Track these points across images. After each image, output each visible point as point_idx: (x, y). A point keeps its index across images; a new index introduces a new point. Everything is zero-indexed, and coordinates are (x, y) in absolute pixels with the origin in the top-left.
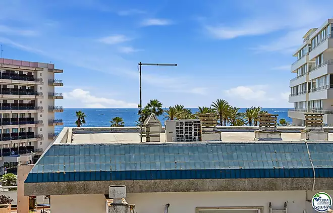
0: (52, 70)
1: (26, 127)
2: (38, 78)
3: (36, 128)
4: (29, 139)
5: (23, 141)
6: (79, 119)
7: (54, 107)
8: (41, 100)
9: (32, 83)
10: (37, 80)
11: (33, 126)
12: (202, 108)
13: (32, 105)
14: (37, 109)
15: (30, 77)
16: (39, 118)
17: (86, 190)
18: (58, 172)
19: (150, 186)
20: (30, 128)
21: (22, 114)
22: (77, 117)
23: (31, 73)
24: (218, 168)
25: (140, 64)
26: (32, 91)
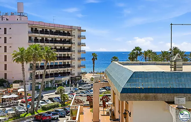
0: (80, 30)
1: (66, 61)
2: (73, 34)
3: (71, 62)
4: (68, 68)
5: (64, 69)
6: (94, 57)
7: (81, 50)
8: (74, 47)
9: (70, 37)
10: (72, 36)
11: (69, 61)
13: (69, 50)
14: (72, 51)
15: (68, 34)
16: (73, 57)
18: (139, 87)
20: (68, 62)
21: (64, 54)
22: (93, 56)
23: (69, 32)
25: (171, 24)
26: (69, 42)
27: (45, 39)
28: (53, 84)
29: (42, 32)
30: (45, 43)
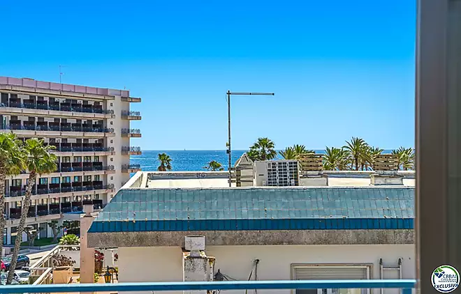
0: (126, 99)
1: (93, 173)
2: (108, 109)
3: (105, 176)
4: (96, 191)
5: (88, 193)
6: (163, 164)
7: (129, 148)
8: (112, 138)
9: (100, 116)
10: (106, 112)
11: (101, 173)
12: (331, 149)
13: (100, 146)
14: (106, 150)
15: (98, 108)
16: (109, 163)
17: (158, 242)
18: (126, 220)
19: (235, 238)
20: (97, 176)
21: (87, 157)
22: (160, 162)
23: (99, 103)
24: (316, 217)
25: (229, 94)
26: (100, 127)
27: (37, 120)
28: (57, 231)
29: (30, 103)
30: (37, 130)
